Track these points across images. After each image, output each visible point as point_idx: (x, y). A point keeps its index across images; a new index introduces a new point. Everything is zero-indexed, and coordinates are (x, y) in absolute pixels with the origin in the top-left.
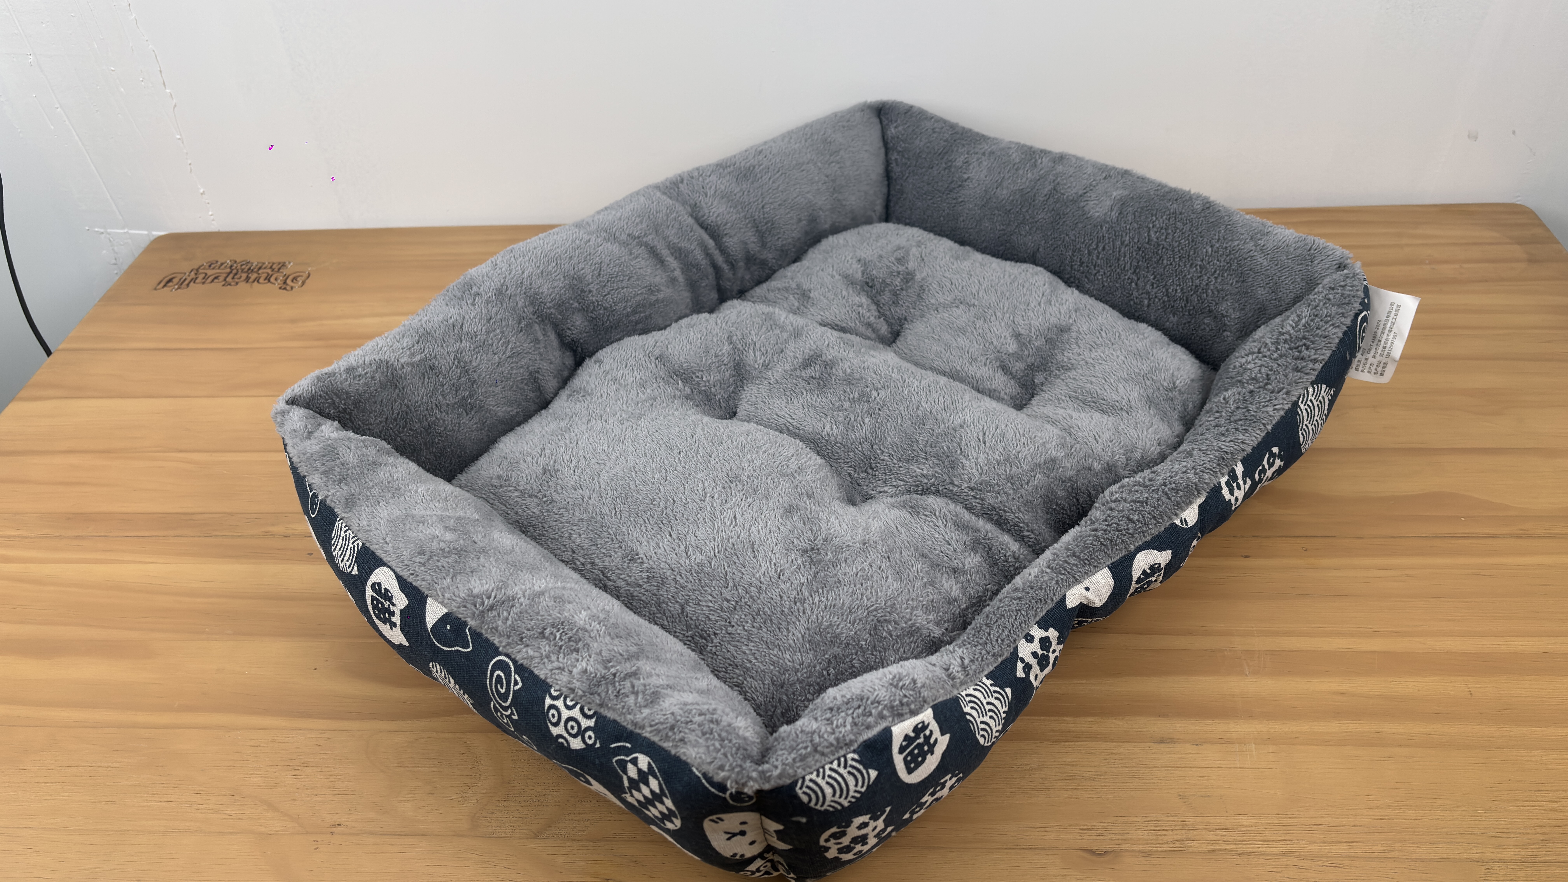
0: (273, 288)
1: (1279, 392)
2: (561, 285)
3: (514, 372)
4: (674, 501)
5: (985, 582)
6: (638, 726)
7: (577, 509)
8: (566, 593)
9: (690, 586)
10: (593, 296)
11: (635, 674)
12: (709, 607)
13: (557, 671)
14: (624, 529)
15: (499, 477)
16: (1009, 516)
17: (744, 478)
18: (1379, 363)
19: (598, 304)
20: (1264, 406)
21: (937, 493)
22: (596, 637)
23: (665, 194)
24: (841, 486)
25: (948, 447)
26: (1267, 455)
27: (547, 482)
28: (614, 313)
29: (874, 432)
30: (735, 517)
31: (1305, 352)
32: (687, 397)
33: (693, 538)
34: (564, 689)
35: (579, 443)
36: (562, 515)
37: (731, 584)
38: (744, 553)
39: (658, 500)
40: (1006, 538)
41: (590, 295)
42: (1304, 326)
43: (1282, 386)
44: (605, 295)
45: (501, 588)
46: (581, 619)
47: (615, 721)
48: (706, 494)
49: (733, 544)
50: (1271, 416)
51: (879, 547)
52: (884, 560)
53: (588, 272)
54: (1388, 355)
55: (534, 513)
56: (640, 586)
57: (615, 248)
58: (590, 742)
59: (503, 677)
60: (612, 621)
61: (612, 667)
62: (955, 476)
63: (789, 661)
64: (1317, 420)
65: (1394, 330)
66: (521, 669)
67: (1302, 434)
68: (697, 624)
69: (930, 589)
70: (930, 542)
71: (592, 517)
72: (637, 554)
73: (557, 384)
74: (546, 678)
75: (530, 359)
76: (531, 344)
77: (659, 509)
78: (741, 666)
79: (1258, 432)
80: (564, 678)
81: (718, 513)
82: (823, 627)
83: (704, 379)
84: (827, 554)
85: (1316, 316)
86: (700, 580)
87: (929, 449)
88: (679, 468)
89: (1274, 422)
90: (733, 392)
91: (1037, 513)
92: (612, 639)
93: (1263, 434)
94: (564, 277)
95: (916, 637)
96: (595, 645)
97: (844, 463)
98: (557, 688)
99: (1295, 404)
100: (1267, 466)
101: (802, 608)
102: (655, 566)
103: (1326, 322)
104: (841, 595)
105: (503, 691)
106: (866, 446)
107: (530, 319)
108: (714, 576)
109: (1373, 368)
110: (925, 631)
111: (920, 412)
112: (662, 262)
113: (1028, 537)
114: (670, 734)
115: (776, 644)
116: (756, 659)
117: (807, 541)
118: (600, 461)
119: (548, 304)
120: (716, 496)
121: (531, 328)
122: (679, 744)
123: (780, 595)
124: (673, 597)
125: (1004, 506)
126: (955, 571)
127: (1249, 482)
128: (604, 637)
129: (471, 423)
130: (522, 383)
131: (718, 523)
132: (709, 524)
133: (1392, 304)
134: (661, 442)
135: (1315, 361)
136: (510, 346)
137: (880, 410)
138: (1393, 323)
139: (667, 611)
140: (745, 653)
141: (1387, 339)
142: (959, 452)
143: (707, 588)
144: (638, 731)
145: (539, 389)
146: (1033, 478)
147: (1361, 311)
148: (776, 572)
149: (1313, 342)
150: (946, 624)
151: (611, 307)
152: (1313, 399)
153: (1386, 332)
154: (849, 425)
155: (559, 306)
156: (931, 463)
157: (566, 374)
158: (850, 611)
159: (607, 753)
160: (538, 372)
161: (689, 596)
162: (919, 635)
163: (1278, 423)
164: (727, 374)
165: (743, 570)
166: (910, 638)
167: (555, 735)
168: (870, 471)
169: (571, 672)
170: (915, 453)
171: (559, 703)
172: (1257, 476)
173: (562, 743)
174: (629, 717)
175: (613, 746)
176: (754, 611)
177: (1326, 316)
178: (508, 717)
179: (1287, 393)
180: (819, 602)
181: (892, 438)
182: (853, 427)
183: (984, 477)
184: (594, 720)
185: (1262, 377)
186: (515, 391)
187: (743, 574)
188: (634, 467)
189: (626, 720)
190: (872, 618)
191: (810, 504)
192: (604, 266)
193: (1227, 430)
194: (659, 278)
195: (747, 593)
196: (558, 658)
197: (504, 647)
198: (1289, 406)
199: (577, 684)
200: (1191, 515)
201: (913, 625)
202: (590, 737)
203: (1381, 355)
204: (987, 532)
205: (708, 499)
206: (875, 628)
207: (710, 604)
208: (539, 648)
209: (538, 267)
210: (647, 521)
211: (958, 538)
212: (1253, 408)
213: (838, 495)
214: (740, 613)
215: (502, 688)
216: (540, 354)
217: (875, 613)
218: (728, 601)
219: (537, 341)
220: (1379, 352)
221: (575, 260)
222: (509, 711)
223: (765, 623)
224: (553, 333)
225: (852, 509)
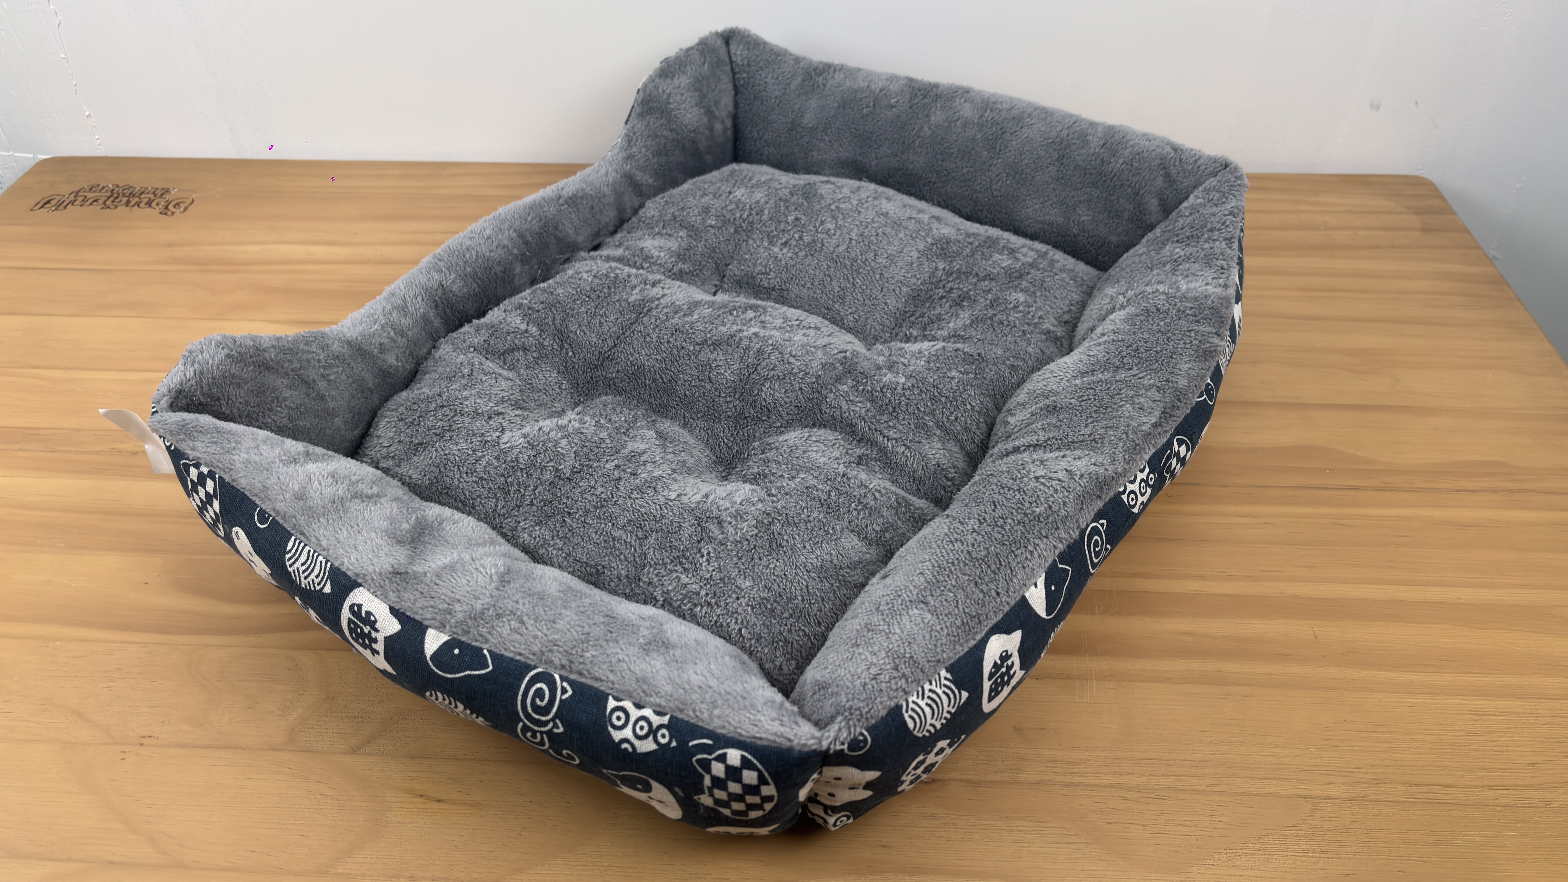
0: (154, 212)
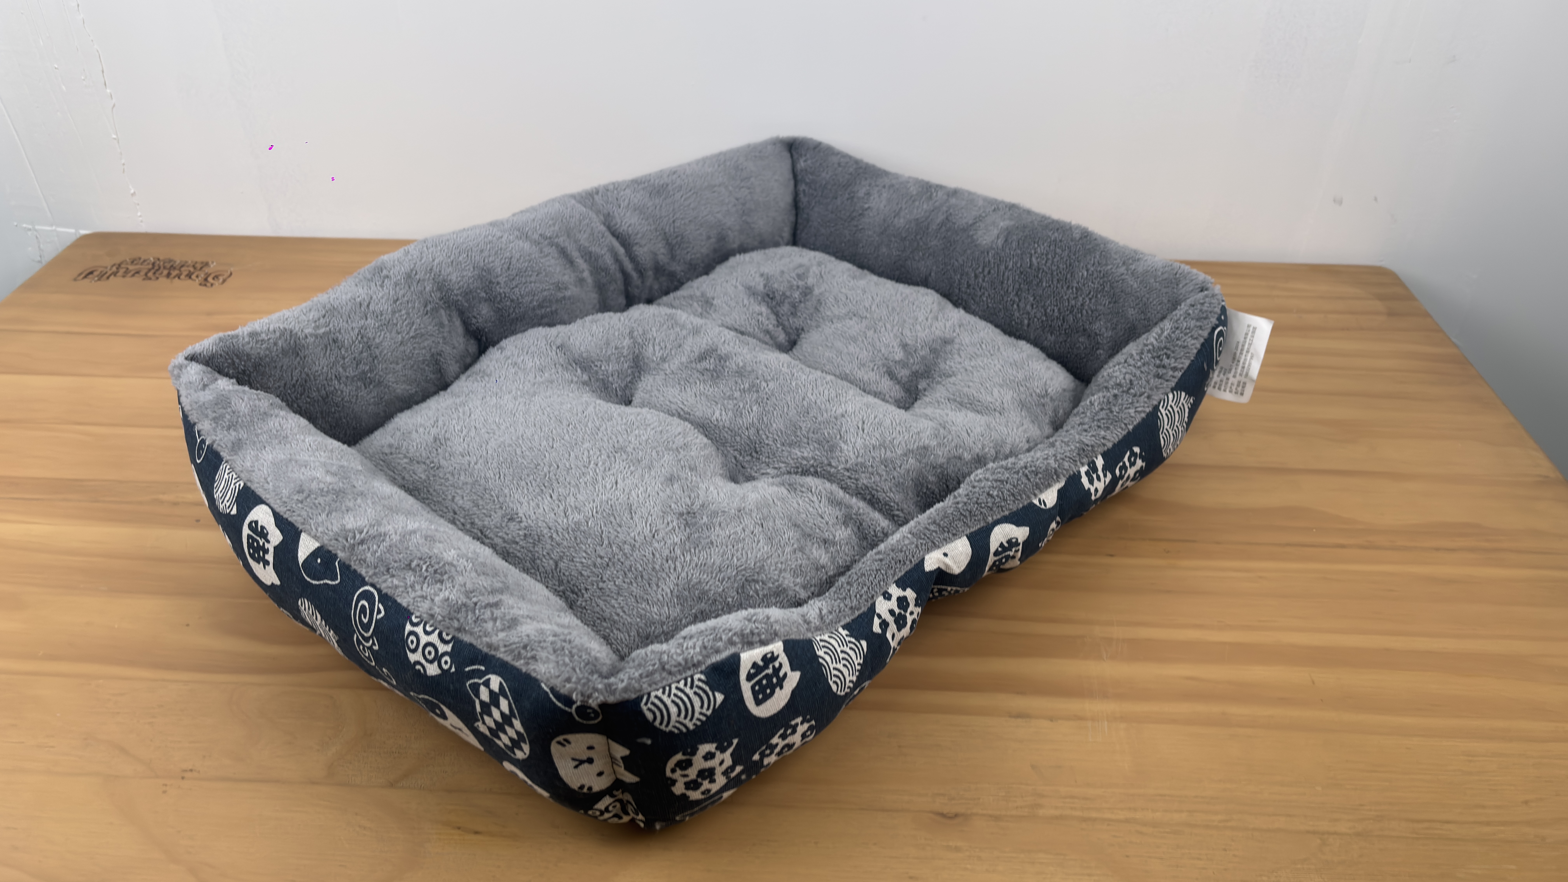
0: (194, 284)
1: (1141, 395)
2: (470, 274)
3: (416, 352)
4: (558, 467)
5: (853, 553)
6: (493, 648)
7: (463, 473)
8: (438, 535)
9: (565, 543)
10: (500, 288)
11: (496, 605)
12: (582, 563)
13: (419, 599)
14: (506, 491)
15: (390, 446)
16: (881, 496)
17: (629, 449)
18: (1239, 382)
19: (505, 296)
20: (1126, 408)
21: (816, 474)
22: (462, 572)
23: (580, 202)
24: (724, 465)
25: (829, 434)
26: (1128, 453)
27: (437, 450)
28: (521, 305)
29: (761, 419)
30: (616, 483)
31: (1166, 360)
32: (584, 383)
33: (573, 499)
34: (425, 615)
35: (472, 415)
36: (447, 479)
37: (606, 542)
38: (622, 514)
39: (542, 464)
40: (877, 515)
41: (497, 287)
42: (1166, 338)
43: (1143, 390)
44: (513, 288)
45: (374, 526)
46: (450, 555)
47: (471, 645)
48: (590, 462)
49: (611, 506)
50: (1132, 417)
51: (754, 515)
52: (757, 526)
53: (498, 265)
54: (1247, 375)
55: (421, 478)
56: (517, 543)
57: (526, 246)
58: (446, 667)
59: (367, 607)
60: (480, 560)
61: (474, 596)
62: (833, 458)
63: (656, 614)
64: (1177, 426)
65: (1251, 350)
66: (385, 598)
67: (1163, 438)
68: (569, 579)
69: (799, 555)
70: (805, 515)
71: (477, 481)
72: (517, 514)
73: (458, 369)
74: (408, 606)
75: (433, 342)
76: (437, 328)
77: (543, 473)
78: (609, 619)
79: (1119, 430)
80: (425, 606)
81: (600, 478)
82: (692, 583)
83: (603, 368)
84: (702, 518)
85: (1177, 328)
86: (576, 538)
87: (811, 435)
88: (567, 437)
89: (1135, 423)
90: (630, 382)
91: (908, 494)
92: (479, 575)
93: (1124, 433)
94: (474, 268)
95: (782, 598)
96: (461, 578)
97: (730, 447)
98: (418, 614)
99: (1156, 408)
100: (1127, 464)
101: (673, 566)
102: (533, 525)
103: (1186, 334)
104: (713, 555)
105: (365, 621)
106: (752, 431)
107: (437, 303)
108: (590, 534)
109: (1234, 388)
110: (790, 593)
111: (805, 403)
112: (571, 262)
113: (898, 516)
114: (523, 651)
115: (645, 598)
116: (624, 612)
117: (684, 506)
118: (489, 431)
119: (455, 291)
120: (600, 464)
121: (437, 312)
122: (530, 661)
123: (653, 554)
124: (548, 554)
125: (877, 486)
126: (825, 541)
127: (1109, 476)
128: (470, 573)
129: (369, 397)
130: (424, 363)
131: (599, 487)
132: (591, 488)
133: (1249, 326)
134: (551, 415)
135: (1175, 369)
136: (414, 327)
137: (767, 399)
138: (1250, 344)
139: (541, 567)
140: (614, 607)
141: (1245, 360)
142: (838, 437)
143: (582, 545)
144: (493, 653)
145: (440, 371)
146: (905, 462)
147: (1217, 326)
148: (651, 531)
149: (1173, 352)
150: (813, 589)
151: (518, 299)
152: (1173, 405)
153: (1244, 352)
154: (738, 413)
155: (467, 294)
156: (812, 448)
157: (468, 360)
158: (720, 570)
159: (461, 676)
160: (441, 355)
161: (564, 553)
162: (785, 595)
163: (1139, 424)
164: (626, 366)
165: (619, 529)
166: (776, 598)
167: (412, 661)
168: (754, 454)
169: (432, 600)
170: (799, 439)
171: (419, 630)
172: (1117, 472)
173: (419, 670)
174: (484, 639)
175: (467, 669)
176: (626, 567)
177: (1186, 329)
178: (370, 648)
179: (1149, 397)
180: (690, 561)
181: (778, 424)
182: (742, 414)
183: (860, 460)
184: (451, 645)
185: (1126, 382)
186: (415, 371)
187: (618, 532)
188: (522, 436)
189: (482, 643)
190: (740, 577)
191: (691, 475)
192: (514, 261)
193: (1090, 427)
194: (568, 277)
195: (621, 550)
196: (422, 588)
197: (370, 577)
198: (1151, 409)
199: (437, 610)
200: (1050, 497)
201: (780, 586)
202: (446, 662)
203: (1241, 375)
204: (859, 509)
205: (592, 465)
206: (743, 587)
207: (584, 560)
208: (405, 578)
209: (449, 257)
210: (529, 484)
211: (831, 512)
212: (1116, 409)
213: (721, 472)
214: (613, 569)
215: (365, 617)
216: (444, 338)
217: (743, 572)
218: (601, 558)
219: (441, 325)
220: (1239, 371)
221: (486, 253)
222: (371, 641)
223: (636, 578)
224: (459, 320)
225: (733, 485)
